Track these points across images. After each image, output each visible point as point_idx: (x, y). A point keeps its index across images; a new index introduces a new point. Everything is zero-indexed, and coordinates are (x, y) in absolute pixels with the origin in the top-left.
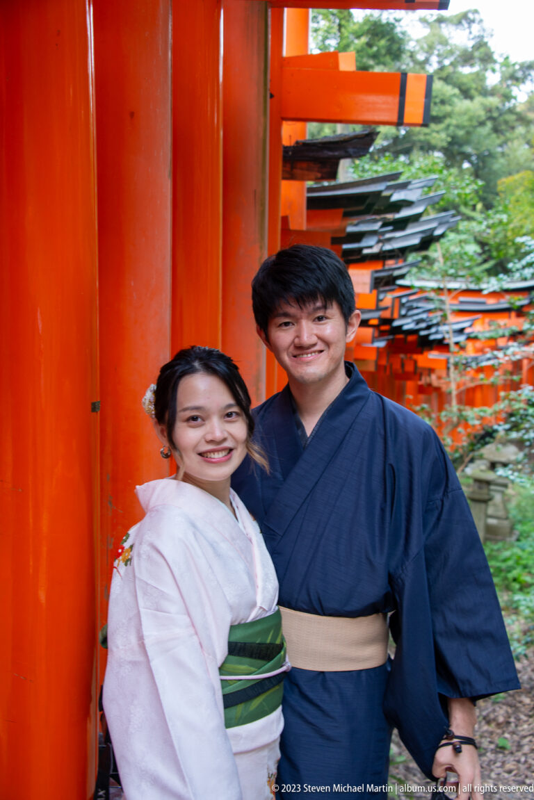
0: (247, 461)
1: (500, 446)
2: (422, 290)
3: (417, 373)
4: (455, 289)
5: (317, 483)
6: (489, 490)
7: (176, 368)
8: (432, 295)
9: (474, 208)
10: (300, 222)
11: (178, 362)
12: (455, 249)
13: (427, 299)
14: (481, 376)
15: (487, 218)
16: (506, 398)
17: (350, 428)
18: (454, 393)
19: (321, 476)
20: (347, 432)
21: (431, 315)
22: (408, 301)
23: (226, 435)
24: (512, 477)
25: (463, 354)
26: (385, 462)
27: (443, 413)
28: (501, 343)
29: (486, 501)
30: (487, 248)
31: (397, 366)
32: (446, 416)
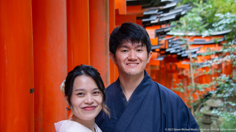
0: (102, 112)
1: (214, 100)
2: (177, 36)
3: (177, 70)
4: (191, 36)
5: (132, 121)
6: (210, 119)
7: (74, 73)
8: (182, 38)
9: (199, 2)
10: (124, 11)
11: (75, 71)
12: (190, 19)
13: (180, 40)
14: (204, 71)
15: (203, 6)
16: (215, 80)
17: (145, 97)
18: (193, 78)
19: (133, 118)
20: (144, 99)
21: (182, 47)
22: (172, 41)
23: (93, 101)
24: (218, 114)
25: (196, 62)
26: (161, 112)
27: (189, 87)
28: (212, 57)
29: (209, 124)
30: (204, 19)
31: (168, 68)
32: (190, 88)
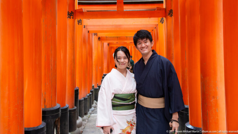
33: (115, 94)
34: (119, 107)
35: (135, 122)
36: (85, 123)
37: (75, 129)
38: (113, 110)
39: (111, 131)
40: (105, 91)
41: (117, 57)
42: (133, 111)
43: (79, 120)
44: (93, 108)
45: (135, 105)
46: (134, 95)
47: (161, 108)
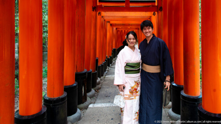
33: (127, 63)
34: (129, 72)
35: (140, 82)
36: (102, 81)
37: (96, 86)
38: (125, 73)
39: (124, 88)
40: (120, 61)
41: (128, 38)
42: (139, 75)
43: (99, 80)
44: (107, 72)
45: (140, 70)
46: (140, 64)
47: (158, 73)
